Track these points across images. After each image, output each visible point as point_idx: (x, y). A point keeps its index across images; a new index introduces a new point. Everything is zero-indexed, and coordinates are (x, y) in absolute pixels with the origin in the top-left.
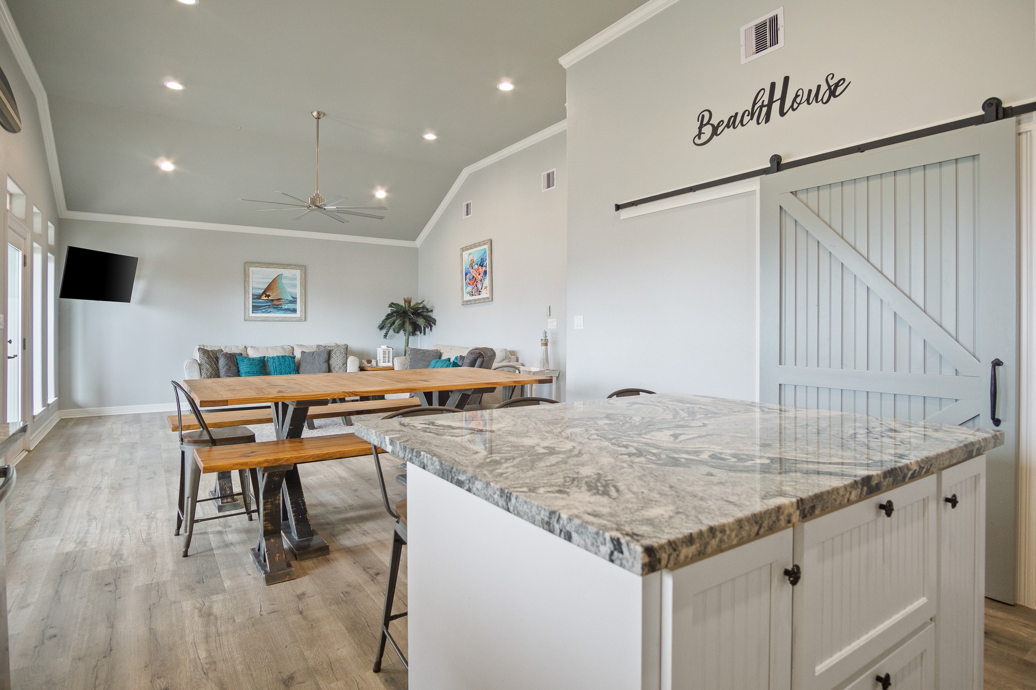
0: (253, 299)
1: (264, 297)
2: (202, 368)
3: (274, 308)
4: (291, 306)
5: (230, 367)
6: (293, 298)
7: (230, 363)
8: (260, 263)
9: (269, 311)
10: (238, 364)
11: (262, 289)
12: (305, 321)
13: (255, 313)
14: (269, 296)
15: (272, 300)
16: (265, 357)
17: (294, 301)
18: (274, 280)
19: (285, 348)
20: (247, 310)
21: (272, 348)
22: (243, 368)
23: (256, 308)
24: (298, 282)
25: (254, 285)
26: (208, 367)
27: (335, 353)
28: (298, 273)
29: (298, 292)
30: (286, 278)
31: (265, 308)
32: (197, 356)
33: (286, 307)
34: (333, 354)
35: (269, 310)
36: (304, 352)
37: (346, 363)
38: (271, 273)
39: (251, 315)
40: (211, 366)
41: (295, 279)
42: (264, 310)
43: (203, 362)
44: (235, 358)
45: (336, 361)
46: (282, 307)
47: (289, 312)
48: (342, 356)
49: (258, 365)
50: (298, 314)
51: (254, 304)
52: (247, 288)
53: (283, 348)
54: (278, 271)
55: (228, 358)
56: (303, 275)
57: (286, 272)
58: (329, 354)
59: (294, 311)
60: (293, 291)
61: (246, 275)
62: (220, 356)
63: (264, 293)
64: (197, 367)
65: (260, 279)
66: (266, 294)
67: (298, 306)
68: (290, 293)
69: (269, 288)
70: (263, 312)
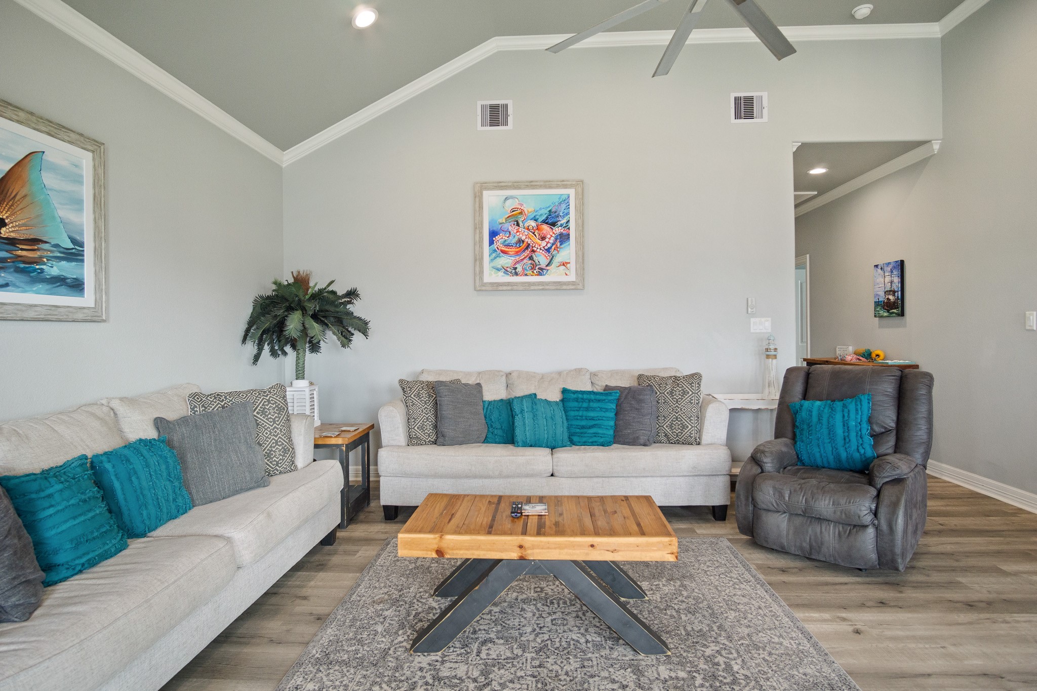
3: (18, 271)
6: (74, 241)
12: (108, 321)
17: (74, 255)
24: (87, 192)
29: (86, 221)
30: (54, 168)
41: (80, 179)
46: (42, 270)
47: (63, 289)
50: (87, 299)
54: (36, 140)
56: (100, 172)
57: (56, 150)
59: (77, 286)
67: (88, 270)
68: (65, 223)
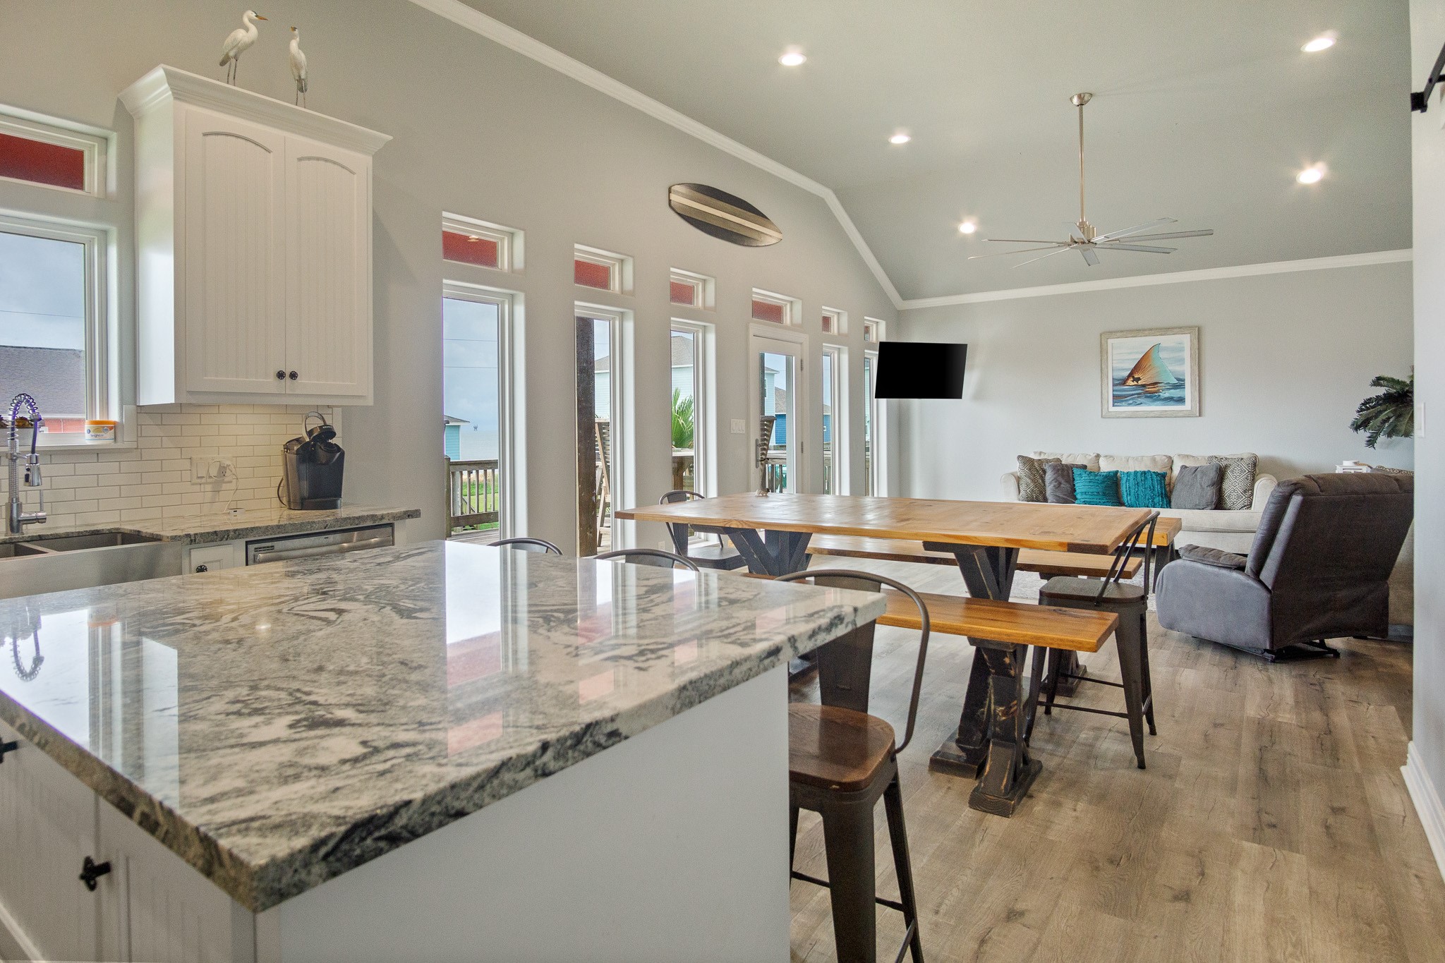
0: (1114, 385)
1: (1130, 382)
2: (1021, 482)
3: (1147, 397)
4: (1175, 393)
5: (1060, 483)
6: (1178, 379)
7: (1060, 479)
8: (1122, 331)
9: (1139, 402)
10: (1074, 479)
11: (1127, 370)
12: (1200, 415)
13: (1117, 406)
14: (1139, 379)
15: (1144, 386)
16: (1117, 472)
17: (1180, 385)
18: (1146, 356)
19: (1158, 458)
20: (1105, 402)
21: (1136, 459)
22: (1080, 486)
23: (1118, 399)
24: (1187, 355)
25: (1114, 365)
26: (1029, 481)
27: (1232, 471)
28: (1186, 340)
30: (1166, 349)
31: (1132, 399)
32: (1016, 467)
33: (1167, 394)
34: (1229, 474)
35: (1140, 400)
36: (1186, 467)
37: (1253, 490)
38: (1139, 346)
39: (1112, 409)
40: (1033, 481)
41: (1182, 350)
42: (1131, 402)
43: (1023, 475)
44: (1070, 472)
45: (1233, 486)
46: (1159, 395)
48: (1244, 475)
49: (1103, 482)
50: (1187, 406)
51: (1115, 393)
52: (1104, 371)
53: (1153, 459)
55: (1058, 470)
56: (1196, 342)
57: (1166, 341)
58: (1221, 474)
59: (1181, 400)
60: (1177, 368)
61: (1103, 351)
62: (1046, 467)
63: (1131, 375)
64: (1013, 481)
65: (1124, 354)
66: (1133, 377)
67: (1188, 392)
69: (1137, 368)
70: (1129, 404)
